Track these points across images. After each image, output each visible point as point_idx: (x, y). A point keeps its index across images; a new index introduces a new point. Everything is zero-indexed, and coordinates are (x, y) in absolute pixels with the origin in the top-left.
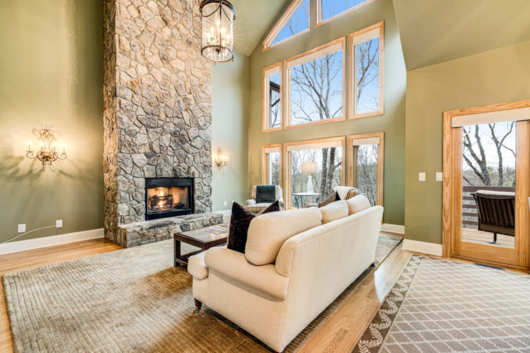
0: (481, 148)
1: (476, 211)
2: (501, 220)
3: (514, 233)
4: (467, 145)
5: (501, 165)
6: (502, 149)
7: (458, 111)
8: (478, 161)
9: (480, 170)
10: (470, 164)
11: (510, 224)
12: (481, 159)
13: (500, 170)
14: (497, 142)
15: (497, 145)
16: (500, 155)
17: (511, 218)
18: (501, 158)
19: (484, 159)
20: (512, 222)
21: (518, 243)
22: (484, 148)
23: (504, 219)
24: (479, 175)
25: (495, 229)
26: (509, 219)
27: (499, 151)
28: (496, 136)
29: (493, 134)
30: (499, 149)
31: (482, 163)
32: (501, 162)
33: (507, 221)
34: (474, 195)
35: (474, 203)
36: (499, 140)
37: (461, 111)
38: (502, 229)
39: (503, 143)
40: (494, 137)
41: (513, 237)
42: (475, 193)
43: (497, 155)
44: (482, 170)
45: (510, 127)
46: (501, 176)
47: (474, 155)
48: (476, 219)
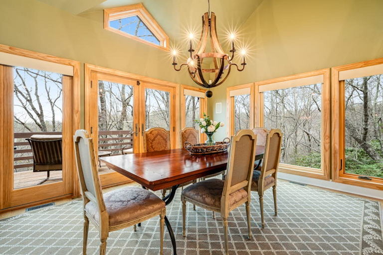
0: (40, 104)
1: (31, 154)
2: (53, 159)
3: (62, 167)
4: (28, 100)
5: (54, 119)
6: (55, 108)
7: (7, 48)
8: (38, 114)
9: (38, 121)
10: (32, 116)
11: (59, 161)
12: (40, 113)
13: (54, 122)
14: (51, 102)
15: (51, 104)
16: (53, 111)
17: (60, 156)
18: (54, 114)
19: (42, 112)
20: (60, 159)
21: (65, 175)
22: (42, 105)
23: (54, 158)
24: (39, 125)
25: (47, 167)
26: (58, 157)
27: (52, 109)
28: (51, 98)
29: (48, 96)
30: (52, 107)
31: (40, 116)
32: (54, 117)
33: (56, 159)
34: (29, 140)
35: (29, 147)
36: (53, 101)
37: (10, 48)
38: (53, 167)
39: (55, 104)
40: (49, 99)
41: (61, 171)
42: (30, 139)
43: (52, 112)
44: (41, 121)
45: (59, 94)
46: (54, 126)
47: (34, 109)
48: (31, 162)
